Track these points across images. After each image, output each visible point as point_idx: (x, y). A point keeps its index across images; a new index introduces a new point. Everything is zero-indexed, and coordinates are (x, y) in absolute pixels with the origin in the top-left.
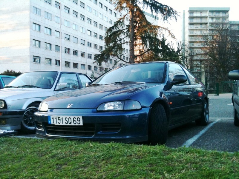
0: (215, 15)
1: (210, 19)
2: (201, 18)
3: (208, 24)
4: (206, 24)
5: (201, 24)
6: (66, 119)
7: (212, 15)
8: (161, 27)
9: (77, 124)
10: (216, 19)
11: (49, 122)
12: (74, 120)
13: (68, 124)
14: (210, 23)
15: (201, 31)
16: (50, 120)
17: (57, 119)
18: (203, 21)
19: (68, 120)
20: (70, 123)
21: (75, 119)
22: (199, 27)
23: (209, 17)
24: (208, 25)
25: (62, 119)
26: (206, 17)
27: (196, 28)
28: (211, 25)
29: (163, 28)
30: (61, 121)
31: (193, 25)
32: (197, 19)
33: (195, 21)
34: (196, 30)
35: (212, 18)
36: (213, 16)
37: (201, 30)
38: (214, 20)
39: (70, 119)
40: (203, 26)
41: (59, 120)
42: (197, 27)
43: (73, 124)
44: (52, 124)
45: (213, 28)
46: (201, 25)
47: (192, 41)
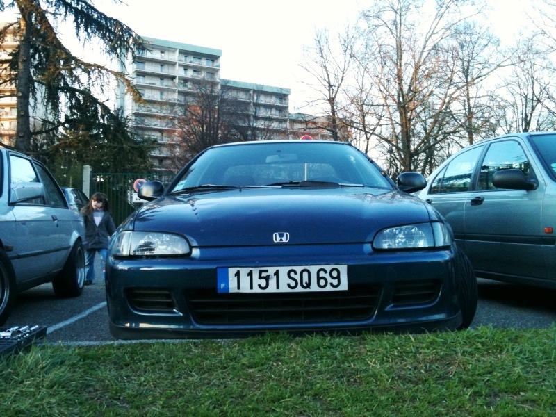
0: (191, 62)
1: (182, 69)
2: (162, 63)
3: (177, 78)
4: (173, 78)
5: (162, 77)
6: (292, 274)
7: (186, 61)
8: (107, 70)
9: (329, 288)
10: (194, 71)
11: (223, 285)
12: (321, 276)
13: (299, 289)
14: (180, 78)
15: (161, 93)
16: (226, 281)
17: (256, 276)
18: (167, 71)
19: (297, 277)
20: (305, 285)
21: (322, 274)
22: (157, 83)
23: (180, 65)
24: (177, 81)
25: (277, 273)
26: (173, 64)
27: (150, 83)
28: (182, 82)
29: (111, 72)
30: (273, 282)
31: (144, 76)
32: (154, 64)
33: (148, 68)
34: (151, 88)
35: (186, 68)
36: (187, 63)
37: (162, 90)
38: (190, 74)
39: (305, 274)
40: (166, 83)
41: (260, 277)
42: (153, 82)
43: (314, 288)
44: (231, 291)
45: (186, 89)
46: (162, 79)
47: (141, 112)
